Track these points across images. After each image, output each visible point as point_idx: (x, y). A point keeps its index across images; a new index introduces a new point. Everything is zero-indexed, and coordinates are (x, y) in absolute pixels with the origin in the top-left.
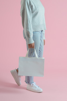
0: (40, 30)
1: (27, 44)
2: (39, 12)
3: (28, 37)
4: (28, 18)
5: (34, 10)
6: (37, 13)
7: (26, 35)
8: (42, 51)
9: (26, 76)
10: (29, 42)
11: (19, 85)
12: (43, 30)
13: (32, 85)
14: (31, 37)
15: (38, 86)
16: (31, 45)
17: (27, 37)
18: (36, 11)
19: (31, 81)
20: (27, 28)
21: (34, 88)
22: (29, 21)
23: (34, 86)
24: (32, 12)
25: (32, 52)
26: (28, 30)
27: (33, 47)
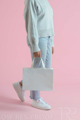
0: (47, 36)
1: (31, 52)
2: (46, 14)
3: (33, 44)
4: (33, 21)
5: (39, 12)
6: (43, 16)
7: (31, 41)
8: (49, 60)
9: (31, 91)
10: (34, 50)
11: (22, 100)
12: (50, 35)
13: (38, 100)
14: (36, 44)
15: (45, 102)
16: (37, 54)
17: (31, 44)
18: (42, 13)
19: (36, 97)
20: (32, 33)
21: (40, 105)
22: (34, 25)
23: (40, 102)
24: (38, 15)
25: (37, 62)
26: (32, 36)
27: (39, 56)
